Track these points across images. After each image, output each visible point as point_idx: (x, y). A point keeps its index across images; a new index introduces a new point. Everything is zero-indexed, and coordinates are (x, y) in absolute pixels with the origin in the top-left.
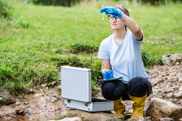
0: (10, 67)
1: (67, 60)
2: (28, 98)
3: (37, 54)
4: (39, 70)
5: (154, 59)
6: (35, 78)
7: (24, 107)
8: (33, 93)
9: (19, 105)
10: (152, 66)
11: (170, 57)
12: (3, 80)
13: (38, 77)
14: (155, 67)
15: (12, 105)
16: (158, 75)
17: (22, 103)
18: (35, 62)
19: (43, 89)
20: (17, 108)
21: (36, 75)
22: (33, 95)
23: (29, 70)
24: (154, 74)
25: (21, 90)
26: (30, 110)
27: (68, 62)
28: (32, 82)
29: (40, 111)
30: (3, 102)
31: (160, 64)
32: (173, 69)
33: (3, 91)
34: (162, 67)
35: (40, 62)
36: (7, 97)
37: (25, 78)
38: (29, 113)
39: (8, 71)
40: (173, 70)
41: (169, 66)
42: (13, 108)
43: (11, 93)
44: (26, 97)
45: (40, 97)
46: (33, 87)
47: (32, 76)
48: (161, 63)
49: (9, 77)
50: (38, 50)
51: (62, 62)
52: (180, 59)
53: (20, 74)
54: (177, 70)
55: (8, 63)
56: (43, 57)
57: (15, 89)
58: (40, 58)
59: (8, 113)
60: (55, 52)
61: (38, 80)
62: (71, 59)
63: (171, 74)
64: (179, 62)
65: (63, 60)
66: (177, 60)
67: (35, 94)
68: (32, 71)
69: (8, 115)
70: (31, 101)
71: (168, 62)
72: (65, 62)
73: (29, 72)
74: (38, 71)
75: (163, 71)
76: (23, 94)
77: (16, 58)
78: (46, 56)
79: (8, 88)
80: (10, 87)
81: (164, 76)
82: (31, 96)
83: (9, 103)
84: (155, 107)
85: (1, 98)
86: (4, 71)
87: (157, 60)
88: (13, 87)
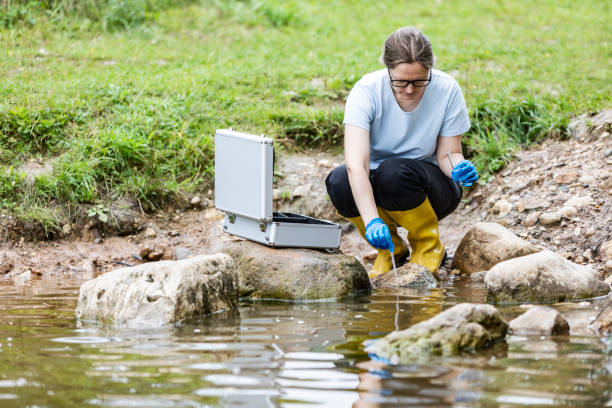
0: (147, 136)
1: (314, 121)
2: (182, 221)
3: (238, 104)
5: (549, 122)
7: (165, 242)
8: (199, 207)
9: (155, 236)
10: (539, 143)
11: (592, 119)
12: (119, 171)
14: (544, 145)
15: (135, 237)
16: (540, 167)
17: (165, 232)
18: (223, 123)
20: (147, 245)
22: (200, 213)
23: (198, 146)
24: (532, 162)
25: (167, 198)
26: (180, 250)
27: (315, 127)
28: (204, 177)
30: (110, 227)
31: (560, 136)
32: (588, 149)
33: (115, 199)
34: (564, 144)
36: (121, 216)
37: (185, 168)
38: (176, 259)
39: (140, 147)
40: (585, 154)
41: (583, 142)
42: (138, 243)
43: (136, 206)
44: (177, 217)
45: (217, 219)
46: (205, 191)
47: (206, 162)
48: (563, 135)
49: (140, 165)
50: (244, 93)
51: (299, 126)
53: (172, 156)
54: (596, 152)
55: (145, 125)
57: (147, 196)
58: (243, 115)
59: (119, 257)
60: (288, 99)
62: (326, 118)
63: (571, 164)
64: (608, 131)
65: (303, 123)
66: (604, 126)
67: (206, 210)
68: (207, 151)
69: (117, 262)
70: (190, 228)
71: (582, 131)
72: (309, 127)
73: (199, 152)
76: (171, 211)
77: (169, 113)
78: (261, 111)
79: (130, 192)
80: (134, 188)
81: (550, 169)
82: (193, 215)
83: (127, 230)
84: (471, 246)
85: (104, 218)
86: (124, 147)
87: (552, 125)
88: (144, 191)
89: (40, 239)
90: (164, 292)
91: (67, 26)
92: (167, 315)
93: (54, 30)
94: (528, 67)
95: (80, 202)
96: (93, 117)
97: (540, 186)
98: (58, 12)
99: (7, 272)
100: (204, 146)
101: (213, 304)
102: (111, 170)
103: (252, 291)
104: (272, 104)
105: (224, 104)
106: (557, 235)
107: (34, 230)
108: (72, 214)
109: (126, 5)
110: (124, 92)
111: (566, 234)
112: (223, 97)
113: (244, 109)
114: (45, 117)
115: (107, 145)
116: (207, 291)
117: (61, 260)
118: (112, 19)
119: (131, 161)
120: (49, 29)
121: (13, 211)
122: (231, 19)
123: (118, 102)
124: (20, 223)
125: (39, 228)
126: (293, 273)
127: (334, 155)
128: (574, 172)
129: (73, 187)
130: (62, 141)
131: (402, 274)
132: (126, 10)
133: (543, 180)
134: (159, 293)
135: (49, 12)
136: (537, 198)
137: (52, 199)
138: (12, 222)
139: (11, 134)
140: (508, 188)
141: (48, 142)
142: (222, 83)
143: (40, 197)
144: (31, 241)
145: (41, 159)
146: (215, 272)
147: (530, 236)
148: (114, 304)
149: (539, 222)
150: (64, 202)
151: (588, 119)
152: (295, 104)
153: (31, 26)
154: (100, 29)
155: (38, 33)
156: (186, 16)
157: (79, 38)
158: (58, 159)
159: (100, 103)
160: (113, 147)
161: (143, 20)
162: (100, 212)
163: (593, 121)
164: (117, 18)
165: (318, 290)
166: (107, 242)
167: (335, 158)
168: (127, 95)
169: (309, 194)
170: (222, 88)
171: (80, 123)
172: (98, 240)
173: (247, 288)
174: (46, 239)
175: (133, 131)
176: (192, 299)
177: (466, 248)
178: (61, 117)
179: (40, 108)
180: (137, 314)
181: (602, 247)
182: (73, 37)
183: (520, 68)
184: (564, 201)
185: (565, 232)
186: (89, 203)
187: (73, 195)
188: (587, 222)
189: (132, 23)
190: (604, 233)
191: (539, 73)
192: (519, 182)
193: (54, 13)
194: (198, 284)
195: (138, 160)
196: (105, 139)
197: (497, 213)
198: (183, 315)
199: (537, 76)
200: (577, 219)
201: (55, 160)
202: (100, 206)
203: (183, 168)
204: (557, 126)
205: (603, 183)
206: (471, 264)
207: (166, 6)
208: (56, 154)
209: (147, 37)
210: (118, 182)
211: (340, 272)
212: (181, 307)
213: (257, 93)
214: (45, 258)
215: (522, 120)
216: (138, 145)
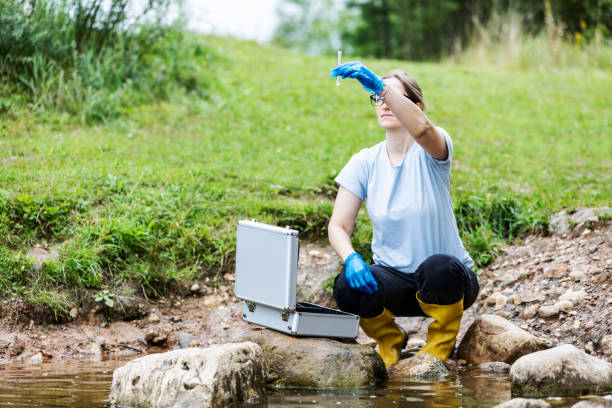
0: (147, 224)
1: (304, 213)
2: (183, 307)
3: (229, 196)
4: (224, 236)
5: (531, 218)
6: (210, 258)
7: (168, 327)
8: (199, 294)
9: (158, 322)
10: (522, 238)
11: (572, 217)
12: (123, 258)
13: (219, 255)
14: (527, 241)
15: (139, 321)
16: (527, 261)
17: (167, 318)
18: (217, 214)
19: (229, 287)
20: (151, 330)
21: (214, 250)
22: (200, 300)
23: (196, 236)
24: (518, 257)
25: (169, 285)
26: (183, 336)
27: (305, 219)
28: (202, 265)
29: (210, 341)
30: (116, 312)
31: (543, 233)
32: (571, 245)
33: (120, 285)
34: (547, 240)
35: (231, 217)
36: (126, 302)
37: (184, 257)
38: (179, 344)
39: (141, 235)
40: (569, 250)
41: (565, 238)
42: (142, 328)
43: (139, 292)
44: (178, 303)
45: (216, 306)
46: (203, 279)
47: (203, 251)
48: (545, 231)
49: (141, 252)
50: (233, 185)
51: (289, 218)
52: (595, 222)
53: (171, 245)
54: (580, 249)
55: (144, 214)
56: (241, 204)
57: (150, 282)
58: (235, 206)
59: (125, 341)
60: (276, 192)
61: (217, 263)
62: (315, 211)
63: (558, 259)
64: (589, 228)
65: (292, 215)
66: (586, 223)
67: (206, 297)
68: (204, 240)
69: (124, 346)
70: (191, 314)
71: (564, 228)
73: (197, 241)
74: (222, 238)
75: (543, 252)
76: (172, 297)
77: (166, 203)
78: (252, 203)
79: (134, 279)
80: (137, 275)
81: (538, 264)
82: (193, 302)
83: (132, 315)
84: (478, 337)
85: (110, 303)
86: (127, 235)
87: (535, 221)
88: (147, 277)
89: (49, 323)
90: (200, 380)
91: (48, 119)
92: (205, 403)
93: (37, 123)
94: (493, 167)
95: (87, 288)
96: (94, 205)
97: (531, 280)
98: (39, 106)
99: (19, 354)
100: (201, 235)
101: (245, 392)
102: (115, 257)
103: (275, 379)
104: (262, 197)
105: (216, 195)
106: (557, 328)
107: (44, 313)
108: (80, 298)
109: (103, 101)
110: (121, 183)
111: (565, 327)
112: (214, 188)
113: (234, 200)
114: (49, 204)
115: (111, 233)
116: (240, 378)
117: (70, 343)
118: (90, 113)
119: (133, 248)
120: (31, 122)
121: (22, 294)
122: (199, 116)
123: (116, 192)
124: (31, 307)
125: (49, 312)
126: (317, 362)
127: (323, 247)
128: (563, 267)
129: (80, 273)
130: (66, 228)
131: (416, 364)
132: (102, 105)
133: (533, 274)
134: (196, 381)
135: (30, 105)
136: (532, 291)
137: (60, 284)
138: (22, 305)
139: (17, 220)
140: (500, 281)
141: (53, 229)
142: (211, 175)
143: (49, 281)
144: (41, 324)
145: (46, 245)
146: (246, 361)
147: (531, 329)
148: (150, 391)
149: (537, 315)
150: (70, 287)
151: (569, 216)
152: (284, 197)
153: (14, 118)
154: (79, 122)
155: (22, 124)
156: (157, 112)
157: (60, 130)
158: (64, 244)
159: (99, 193)
160: (117, 235)
161: (117, 115)
162: (106, 297)
163: (574, 218)
164: (95, 112)
165: (342, 379)
166: (113, 326)
167: (324, 249)
168: (123, 185)
169: (304, 283)
170: (212, 180)
171: (82, 211)
172: (104, 324)
173: (270, 376)
174: (54, 323)
175: (133, 219)
176: (227, 387)
177: (472, 339)
178: (65, 204)
179: (45, 196)
180: (175, 402)
181: (604, 340)
182: (54, 130)
183: (485, 167)
184: (559, 295)
185: (565, 325)
186: (95, 288)
187: (80, 280)
188: (585, 316)
189: (109, 118)
190: (604, 327)
191: (505, 172)
192: (510, 276)
193: (35, 107)
194: (232, 372)
195: (139, 247)
196: (109, 227)
197: (492, 305)
198: (219, 402)
199: (503, 175)
200: (574, 313)
201: (59, 247)
202: (106, 292)
203: (182, 256)
204: (539, 223)
205: (594, 278)
206: (478, 355)
207: (139, 102)
208: (60, 240)
209: (124, 131)
210: (122, 269)
211: (362, 362)
212: (218, 395)
213: (245, 186)
214: (55, 341)
215: (503, 216)
216: (140, 233)
